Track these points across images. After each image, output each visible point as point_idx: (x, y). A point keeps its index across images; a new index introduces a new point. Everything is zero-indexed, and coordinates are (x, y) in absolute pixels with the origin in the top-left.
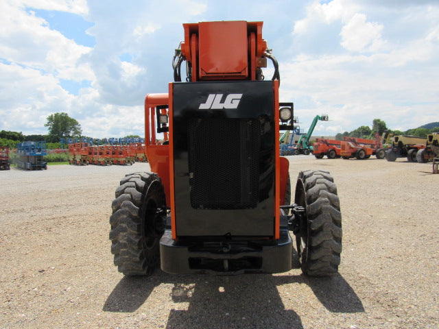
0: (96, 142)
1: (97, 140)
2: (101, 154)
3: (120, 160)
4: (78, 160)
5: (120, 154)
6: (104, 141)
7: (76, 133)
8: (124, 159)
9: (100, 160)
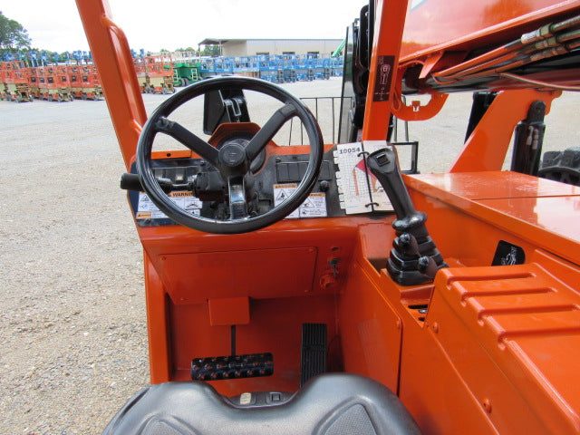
0: (53, 58)
1: (53, 55)
2: (51, 81)
3: (85, 91)
4: (13, 93)
5: (86, 80)
6: (65, 57)
7: (23, 43)
8: (93, 90)
9: (51, 92)
